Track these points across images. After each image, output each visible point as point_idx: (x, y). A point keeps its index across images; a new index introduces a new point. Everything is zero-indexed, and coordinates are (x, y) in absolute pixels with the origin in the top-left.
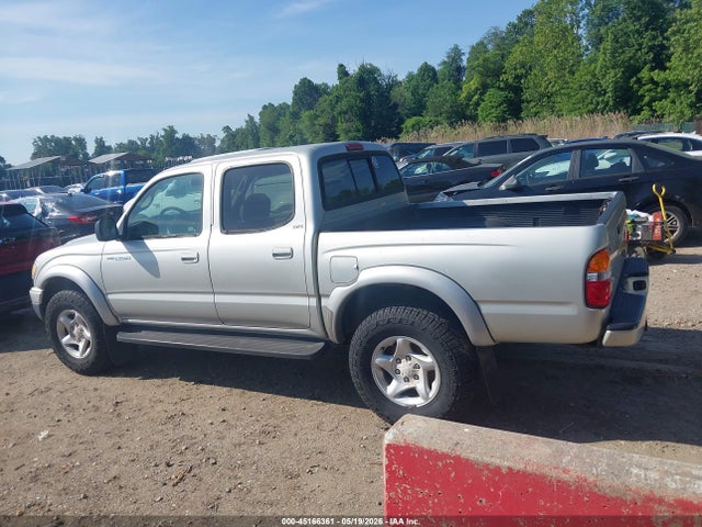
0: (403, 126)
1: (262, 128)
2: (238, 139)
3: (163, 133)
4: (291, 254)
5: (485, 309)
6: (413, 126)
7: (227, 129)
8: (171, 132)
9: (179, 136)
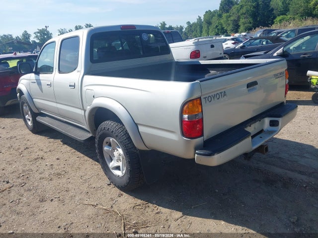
0: (275, 20)
1: (204, 22)
2: (193, 28)
3: (160, 25)
4: (74, 86)
5: (141, 129)
6: (280, 20)
7: (189, 23)
8: (164, 24)
9: (167, 26)
